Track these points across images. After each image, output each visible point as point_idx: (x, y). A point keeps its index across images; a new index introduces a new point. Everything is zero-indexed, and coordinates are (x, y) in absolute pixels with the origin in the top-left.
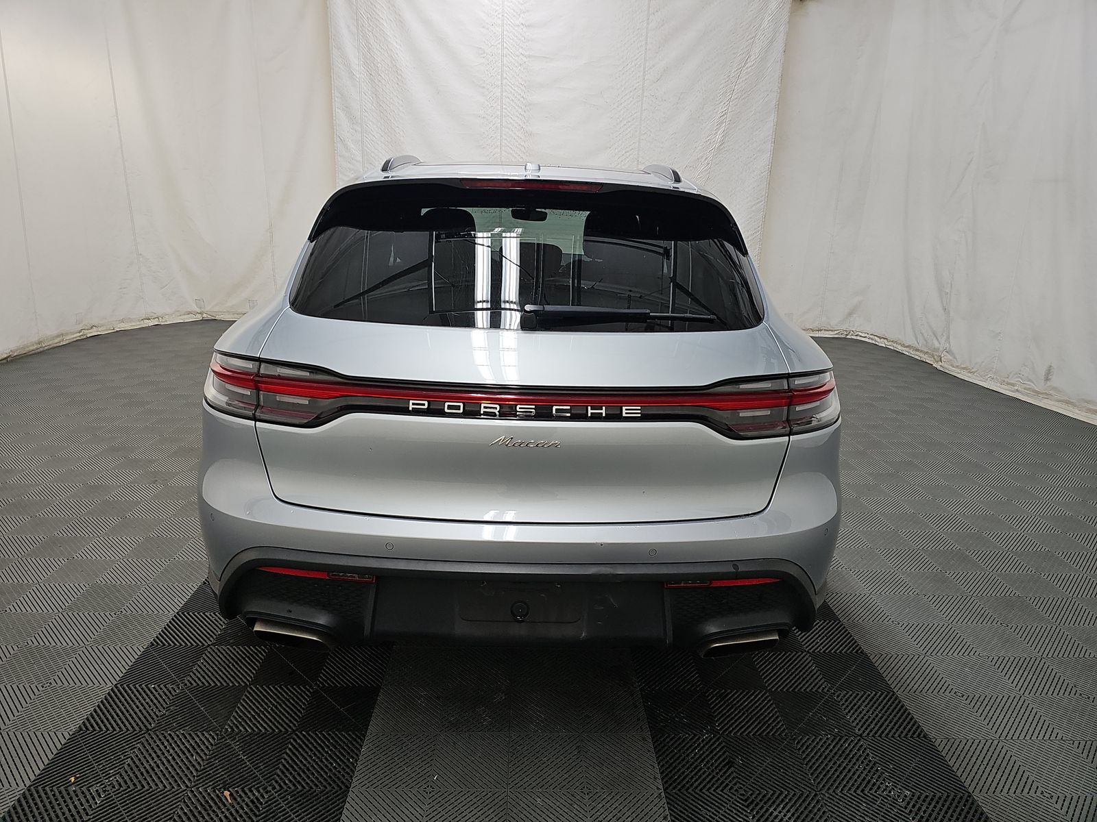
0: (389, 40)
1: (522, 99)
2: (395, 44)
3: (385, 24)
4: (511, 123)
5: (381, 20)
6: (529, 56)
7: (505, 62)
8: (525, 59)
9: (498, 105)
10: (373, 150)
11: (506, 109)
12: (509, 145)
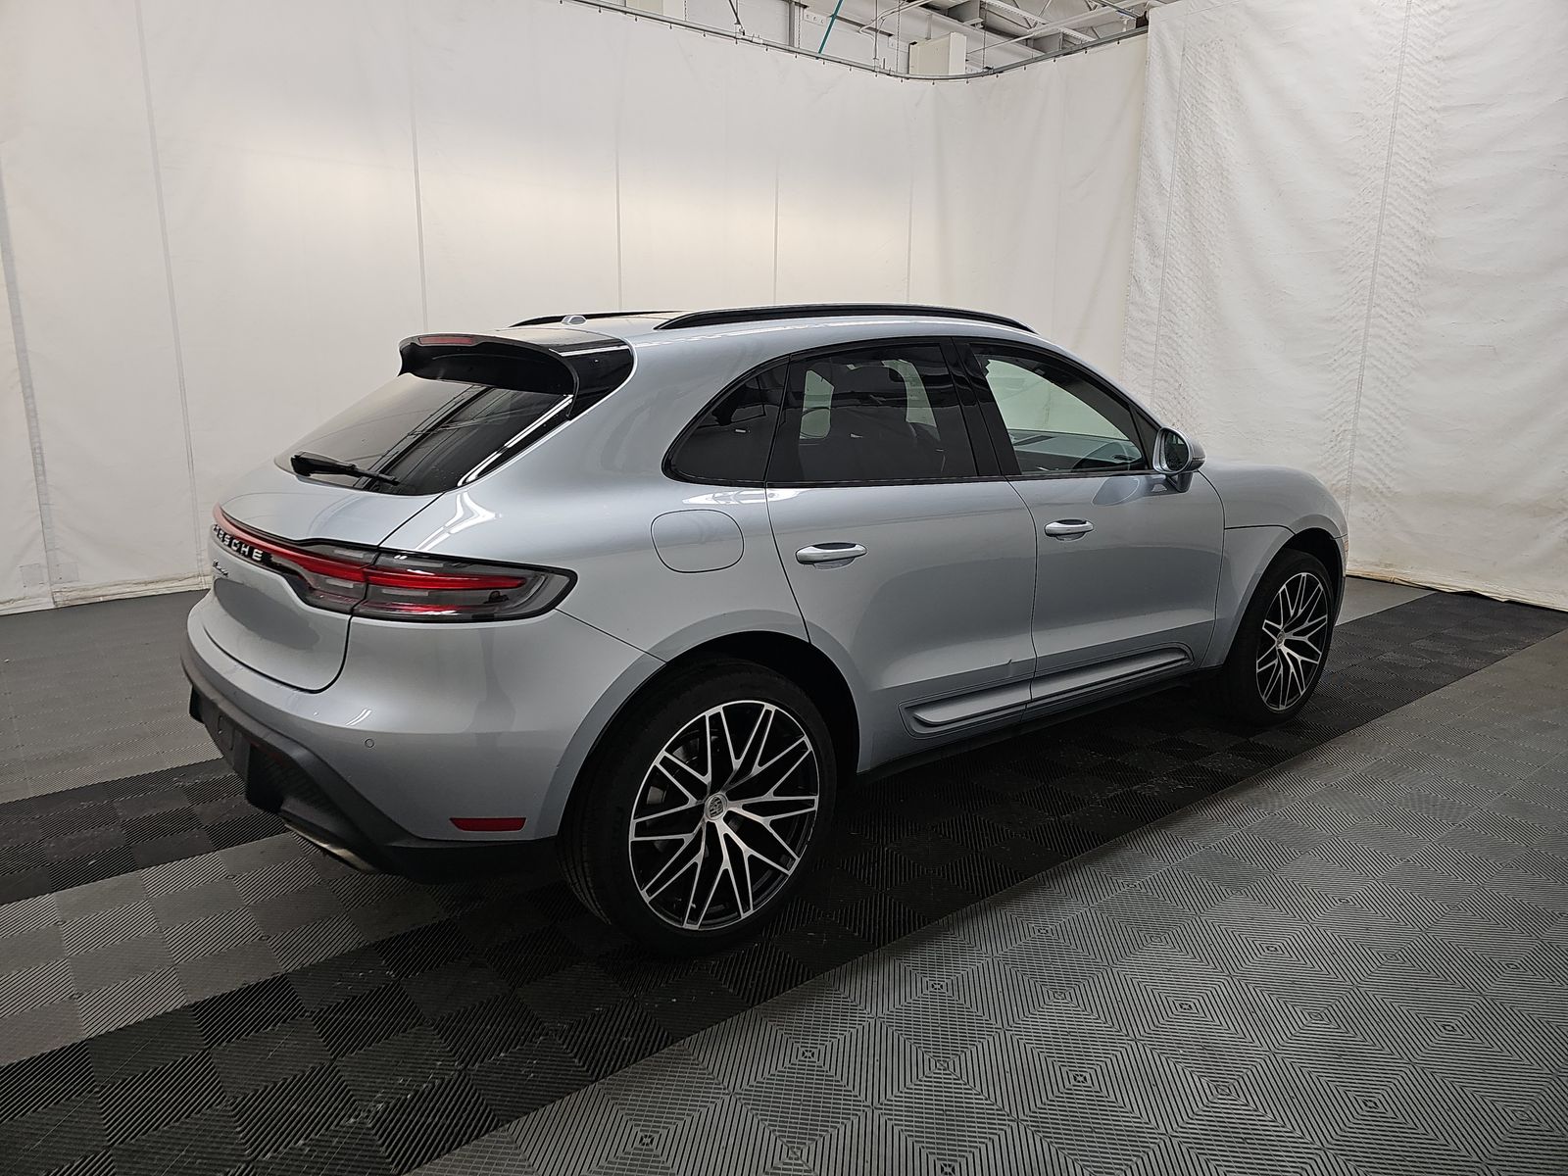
0: (1218, 130)
1: (1423, 184)
2: (1225, 134)
3: (1214, 109)
4: (1397, 226)
5: (1209, 105)
6: (1445, 109)
7: (1398, 127)
8: (1435, 115)
9: (1378, 199)
10: (1175, 290)
11: (1391, 204)
12: (1390, 263)
